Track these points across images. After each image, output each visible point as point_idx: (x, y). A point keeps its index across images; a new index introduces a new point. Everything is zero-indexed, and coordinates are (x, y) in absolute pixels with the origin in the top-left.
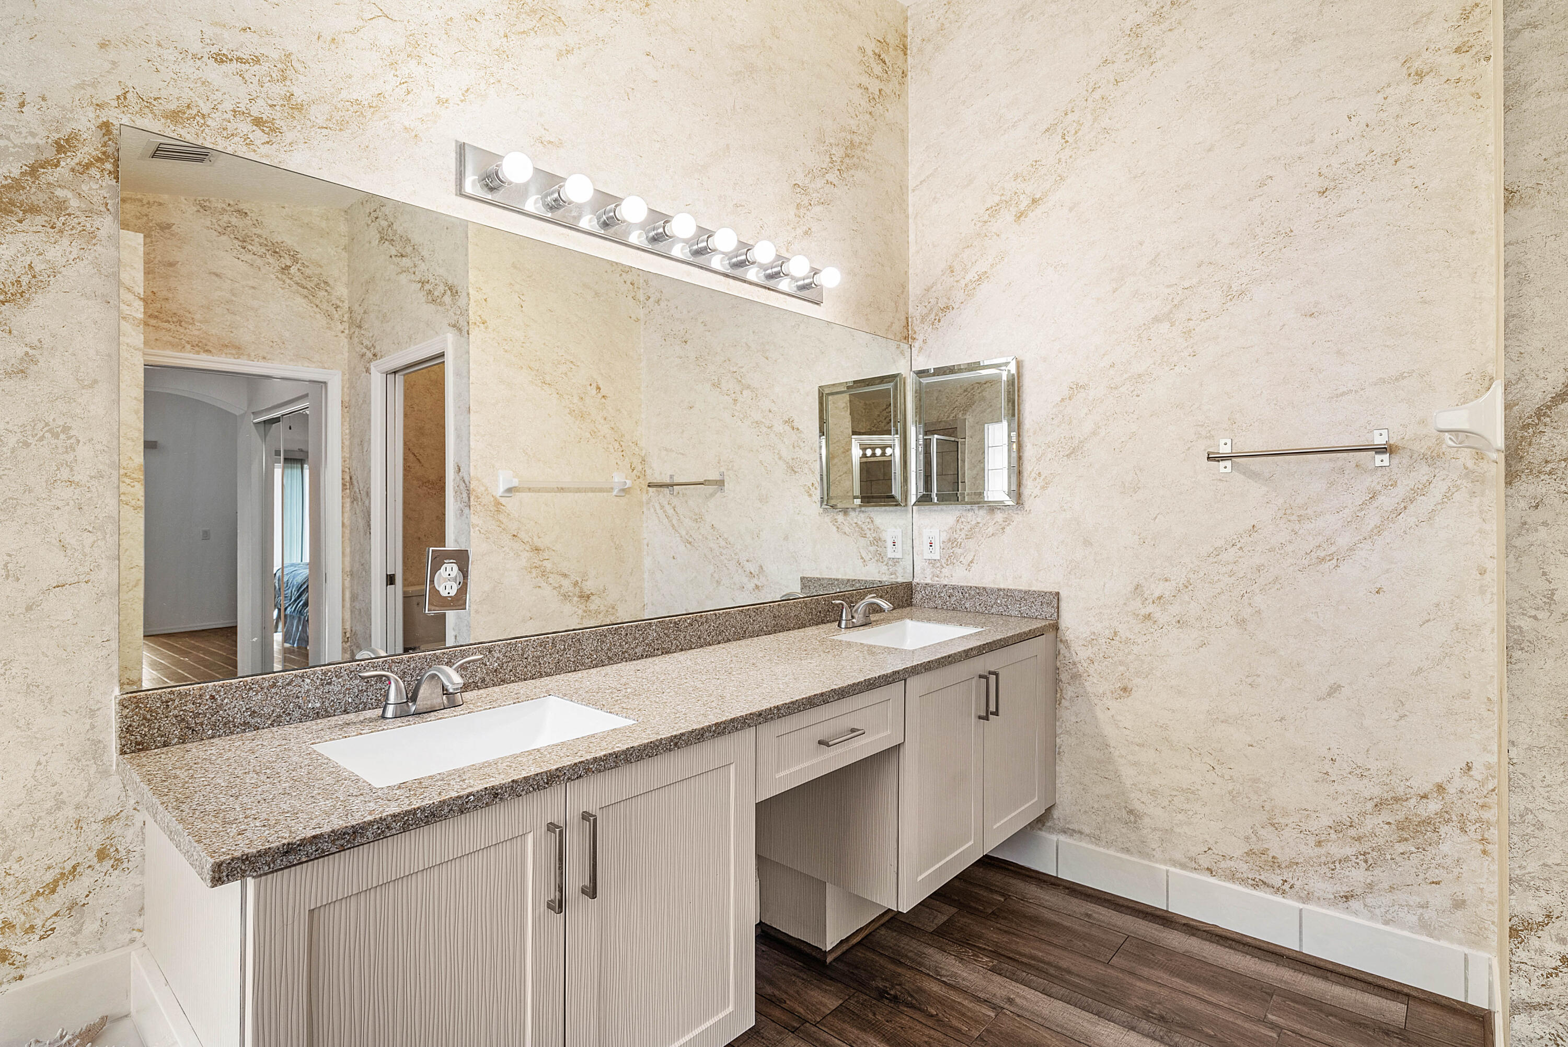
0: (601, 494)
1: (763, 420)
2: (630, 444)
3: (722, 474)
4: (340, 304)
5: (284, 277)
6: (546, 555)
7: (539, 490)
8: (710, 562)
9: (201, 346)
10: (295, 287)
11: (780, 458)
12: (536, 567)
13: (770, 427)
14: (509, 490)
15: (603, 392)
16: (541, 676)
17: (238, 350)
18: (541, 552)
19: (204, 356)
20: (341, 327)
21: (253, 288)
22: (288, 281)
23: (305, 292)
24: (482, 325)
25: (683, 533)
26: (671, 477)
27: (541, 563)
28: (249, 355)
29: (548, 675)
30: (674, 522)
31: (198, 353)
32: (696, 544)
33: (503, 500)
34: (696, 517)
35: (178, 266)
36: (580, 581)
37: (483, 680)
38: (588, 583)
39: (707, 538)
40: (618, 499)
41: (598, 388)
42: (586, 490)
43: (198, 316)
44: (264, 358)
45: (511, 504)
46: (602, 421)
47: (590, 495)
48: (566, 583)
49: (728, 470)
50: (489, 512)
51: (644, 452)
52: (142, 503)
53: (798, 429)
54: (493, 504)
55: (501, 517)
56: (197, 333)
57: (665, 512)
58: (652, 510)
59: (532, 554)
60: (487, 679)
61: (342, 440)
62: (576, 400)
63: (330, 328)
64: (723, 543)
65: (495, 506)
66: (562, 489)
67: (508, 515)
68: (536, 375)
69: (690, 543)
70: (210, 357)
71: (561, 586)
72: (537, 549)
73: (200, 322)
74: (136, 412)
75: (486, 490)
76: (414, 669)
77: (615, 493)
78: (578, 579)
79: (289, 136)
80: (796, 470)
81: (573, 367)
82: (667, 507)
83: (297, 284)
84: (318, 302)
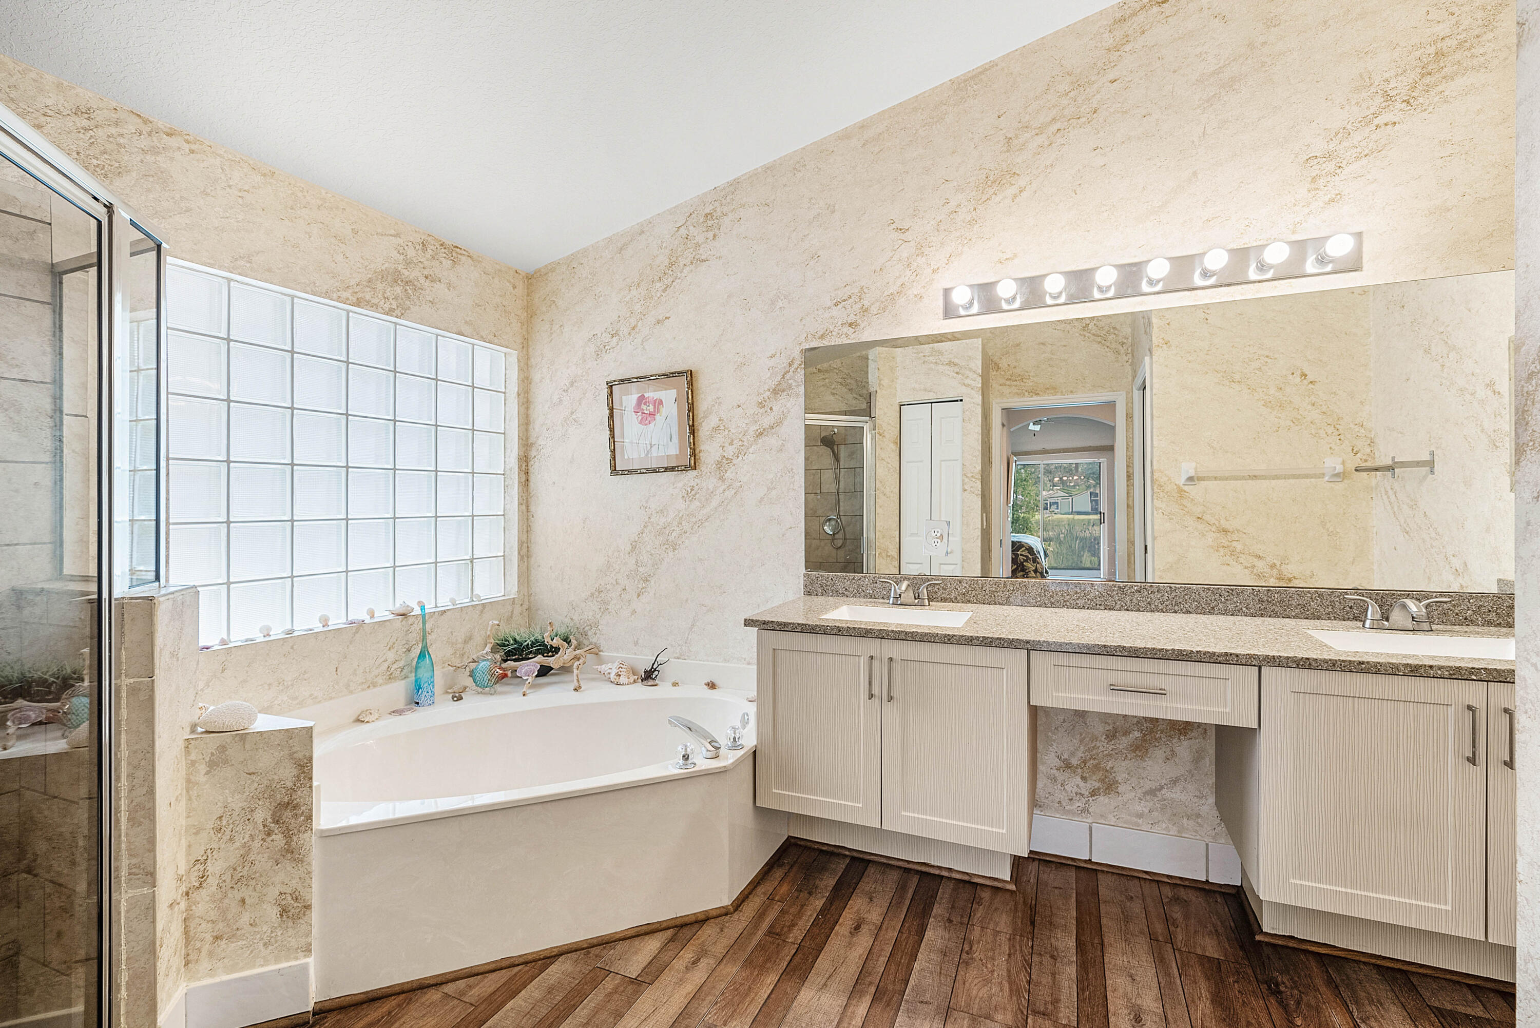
0: (1308, 481)
1: (1467, 386)
2: (1352, 426)
3: (1432, 454)
4: (1126, 341)
5: (1085, 333)
6: (1235, 537)
7: (1227, 479)
8: (1423, 555)
9: (1034, 392)
10: (1092, 337)
11: (1483, 430)
12: (1223, 547)
13: (1473, 394)
14: (1191, 479)
15: (1310, 377)
16: (995, 604)
17: (1052, 389)
18: (1229, 534)
19: (1035, 398)
20: (1126, 358)
21: (1065, 346)
22: (1087, 335)
23: (1099, 339)
24: (1165, 346)
25: (1402, 522)
26: (1393, 458)
27: (1230, 544)
28: (1062, 392)
29: (1000, 604)
30: (1396, 509)
31: (1032, 397)
32: (1411, 534)
33: (1186, 488)
34: (1412, 504)
35: (1022, 345)
36: (1278, 564)
37: (956, 598)
38: (1289, 567)
39: (1420, 528)
40: (1332, 485)
41: (1304, 375)
42: (1286, 477)
43: (1032, 374)
44: (1072, 392)
45: (1194, 491)
46: (1310, 407)
47: (1292, 481)
48: (1260, 564)
49: (1437, 448)
50: (1172, 498)
51: (1373, 432)
52: (980, 493)
53: (1499, 393)
54: (1176, 491)
55: (1185, 502)
56: (1031, 384)
57: (1388, 497)
58: (1379, 495)
59: (1218, 535)
60: (959, 598)
61: (1127, 443)
62: (1272, 391)
63: (1117, 361)
64: (1433, 535)
65: (1178, 492)
66: (1255, 476)
67: (1192, 500)
68: (1223, 377)
69: (1407, 533)
70: (1039, 398)
71: (1253, 567)
72: (1225, 531)
73: (1033, 377)
74: (978, 441)
75: (1169, 479)
76: (916, 584)
77: (1327, 478)
78: (1275, 561)
79: (862, 325)
80: (1497, 444)
81: (1269, 361)
82: (1391, 492)
83: (1094, 335)
84: (1108, 344)
